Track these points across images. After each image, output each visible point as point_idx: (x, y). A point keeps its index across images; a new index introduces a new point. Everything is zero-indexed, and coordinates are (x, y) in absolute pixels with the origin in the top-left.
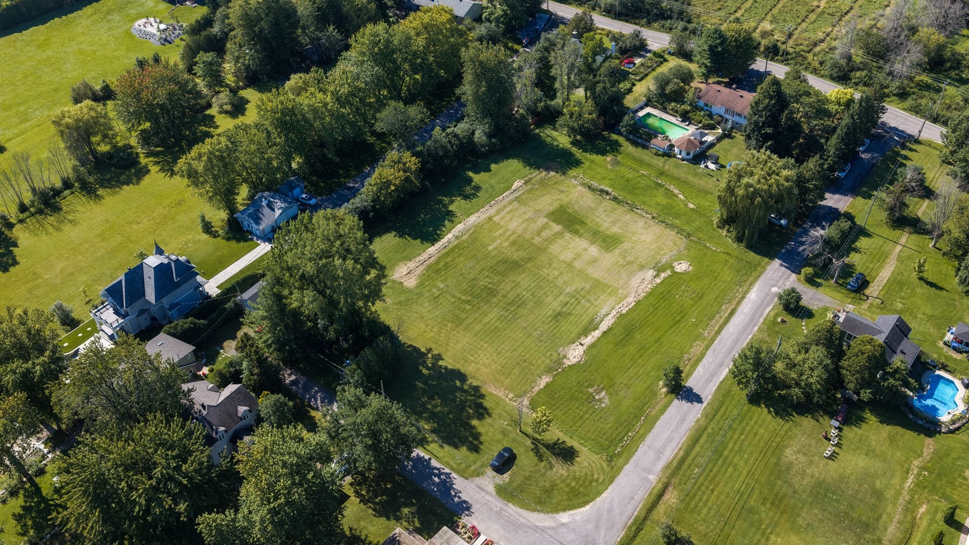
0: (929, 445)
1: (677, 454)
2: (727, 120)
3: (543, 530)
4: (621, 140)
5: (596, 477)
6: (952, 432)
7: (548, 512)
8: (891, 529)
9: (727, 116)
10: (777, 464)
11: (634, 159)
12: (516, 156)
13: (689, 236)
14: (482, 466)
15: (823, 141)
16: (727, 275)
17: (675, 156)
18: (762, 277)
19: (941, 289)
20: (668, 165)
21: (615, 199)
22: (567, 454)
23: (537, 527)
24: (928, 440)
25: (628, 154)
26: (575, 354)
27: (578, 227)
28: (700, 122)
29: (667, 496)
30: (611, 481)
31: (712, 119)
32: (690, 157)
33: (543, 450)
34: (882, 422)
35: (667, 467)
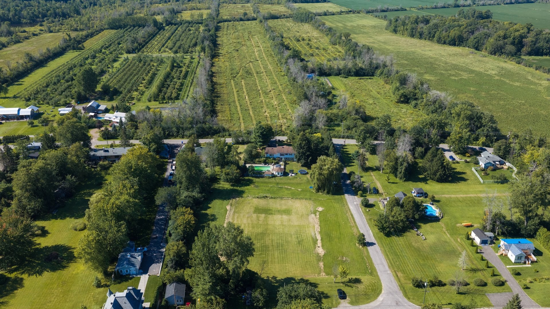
0: (441, 223)
1: (387, 262)
2: (281, 158)
3: (379, 306)
4: (251, 178)
5: (374, 282)
6: (442, 217)
7: (374, 301)
8: (459, 249)
9: (281, 157)
10: (415, 249)
11: (262, 183)
12: (215, 199)
13: (310, 199)
14: (337, 300)
15: (327, 151)
16: (337, 205)
17: (277, 176)
18: (348, 201)
19: (397, 183)
20: (277, 180)
21: (272, 198)
22: (357, 281)
23: (377, 306)
24: (440, 223)
25: (258, 182)
26: (321, 251)
27: (270, 212)
28: (273, 162)
29: (399, 275)
30: (380, 280)
31: (276, 160)
32: (282, 174)
33: (349, 284)
34: (425, 224)
35: (389, 267)
